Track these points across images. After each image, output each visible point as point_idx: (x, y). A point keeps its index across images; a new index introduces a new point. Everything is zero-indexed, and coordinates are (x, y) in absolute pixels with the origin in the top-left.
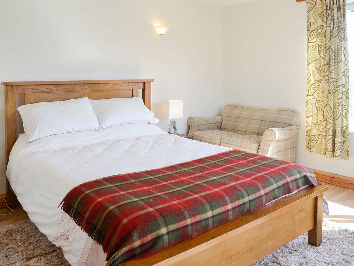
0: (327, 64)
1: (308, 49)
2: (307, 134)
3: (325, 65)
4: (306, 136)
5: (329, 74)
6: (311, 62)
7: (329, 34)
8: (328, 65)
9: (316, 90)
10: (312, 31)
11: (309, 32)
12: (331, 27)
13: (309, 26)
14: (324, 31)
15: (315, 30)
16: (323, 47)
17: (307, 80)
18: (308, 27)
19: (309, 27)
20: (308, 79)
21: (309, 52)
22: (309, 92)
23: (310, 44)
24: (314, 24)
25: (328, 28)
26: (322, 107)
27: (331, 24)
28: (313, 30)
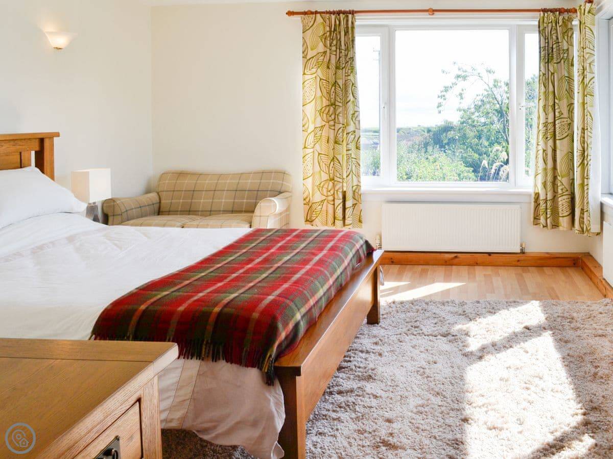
0: (332, 105)
1: (304, 83)
2: (305, 202)
3: (329, 105)
4: (304, 204)
5: (335, 119)
6: (308, 102)
7: (334, 64)
8: (334, 106)
9: (317, 140)
10: (310, 59)
11: (306, 60)
12: (336, 55)
13: (305, 51)
14: (326, 60)
15: (313, 57)
16: (325, 81)
17: (303, 126)
18: (303, 53)
19: (305, 53)
20: (305, 125)
21: (306, 88)
22: (307, 143)
23: (307, 77)
24: (312, 49)
25: (333, 57)
26: (326, 163)
27: (336, 51)
28: (311, 57)
